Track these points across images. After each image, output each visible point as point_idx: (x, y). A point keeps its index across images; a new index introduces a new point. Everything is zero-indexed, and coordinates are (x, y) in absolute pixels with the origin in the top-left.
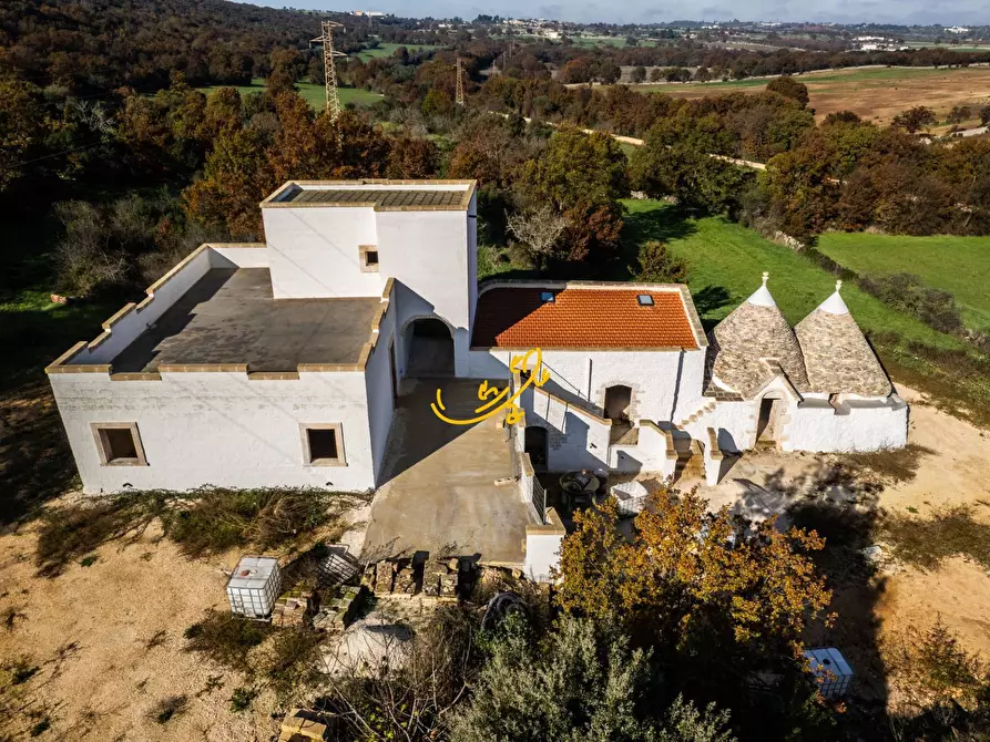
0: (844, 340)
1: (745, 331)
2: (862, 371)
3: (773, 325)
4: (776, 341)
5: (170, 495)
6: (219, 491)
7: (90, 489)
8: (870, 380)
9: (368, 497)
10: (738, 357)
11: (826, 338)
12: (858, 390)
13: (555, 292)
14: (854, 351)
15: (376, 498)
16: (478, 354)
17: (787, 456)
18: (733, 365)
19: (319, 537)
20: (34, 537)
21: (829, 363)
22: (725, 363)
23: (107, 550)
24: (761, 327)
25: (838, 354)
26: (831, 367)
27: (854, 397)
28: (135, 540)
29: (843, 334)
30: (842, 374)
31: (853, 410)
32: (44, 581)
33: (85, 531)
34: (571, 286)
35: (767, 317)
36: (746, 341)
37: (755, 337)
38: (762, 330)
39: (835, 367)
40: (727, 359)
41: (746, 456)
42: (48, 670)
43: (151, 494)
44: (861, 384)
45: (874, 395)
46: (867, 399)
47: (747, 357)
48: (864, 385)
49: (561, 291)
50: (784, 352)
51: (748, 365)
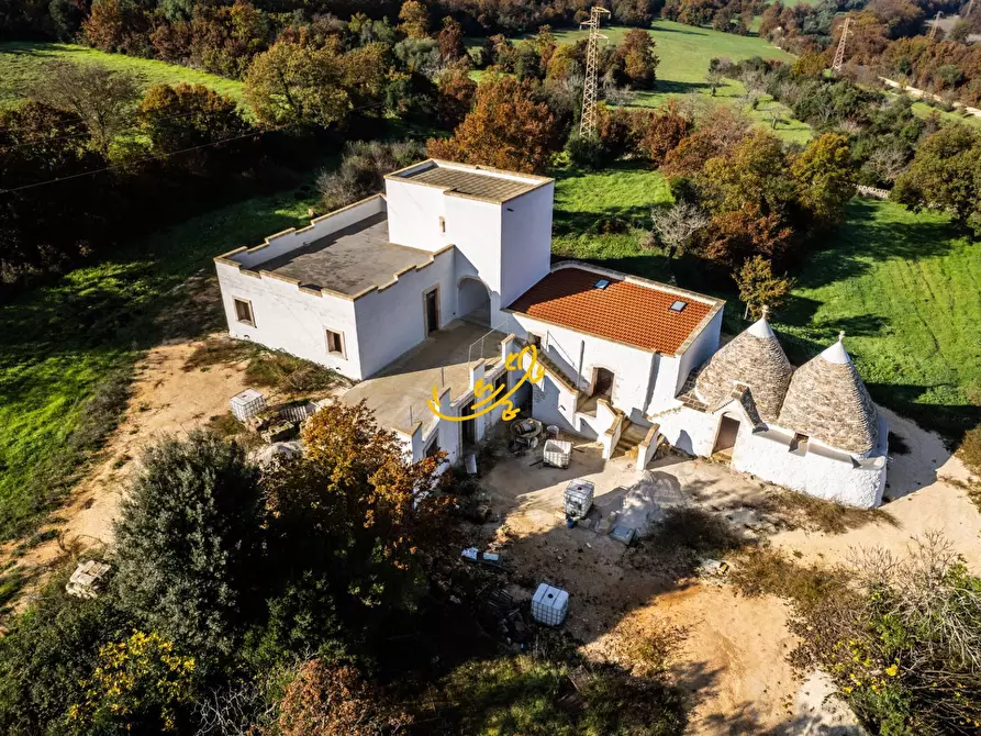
0: (827, 388)
1: (733, 354)
2: (836, 422)
3: (758, 355)
4: (755, 370)
5: (265, 349)
6: (287, 355)
7: (232, 334)
8: (842, 433)
9: (354, 383)
10: (718, 374)
11: (811, 381)
12: (824, 438)
13: (611, 281)
14: (833, 401)
15: (358, 386)
16: (505, 315)
17: (737, 473)
18: (711, 381)
19: (309, 397)
20: (194, 349)
21: (803, 405)
22: (707, 377)
23: (216, 368)
24: (745, 353)
25: (816, 400)
26: (804, 409)
27: (819, 443)
28: (231, 367)
29: (829, 383)
30: (813, 418)
31: (809, 454)
32: (182, 372)
33: (214, 354)
34: (629, 280)
35: (755, 347)
36: (729, 362)
37: (737, 361)
38: (745, 357)
39: (807, 410)
40: (709, 373)
41: (697, 461)
42: (154, 411)
43: (257, 345)
44: (830, 433)
45: (841, 448)
46: (833, 449)
47: (725, 376)
48: (833, 435)
49: (618, 281)
50: (760, 382)
51: (724, 384)
